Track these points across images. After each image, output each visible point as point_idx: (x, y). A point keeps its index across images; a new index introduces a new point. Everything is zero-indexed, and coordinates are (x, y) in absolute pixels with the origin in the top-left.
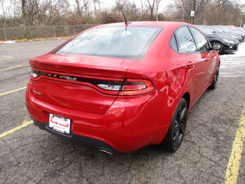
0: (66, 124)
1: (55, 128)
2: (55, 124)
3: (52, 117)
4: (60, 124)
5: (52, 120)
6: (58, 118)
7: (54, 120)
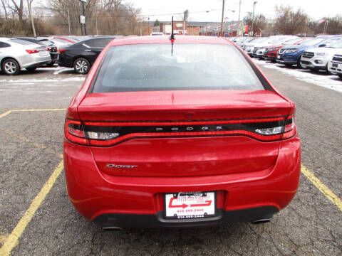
0: (207, 201)
1: (180, 214)
2: (181, 209)
3: (172, 200)
4: (192, 206)
5: (173, 204)
6: (187, 196)
7: (175, 202)
